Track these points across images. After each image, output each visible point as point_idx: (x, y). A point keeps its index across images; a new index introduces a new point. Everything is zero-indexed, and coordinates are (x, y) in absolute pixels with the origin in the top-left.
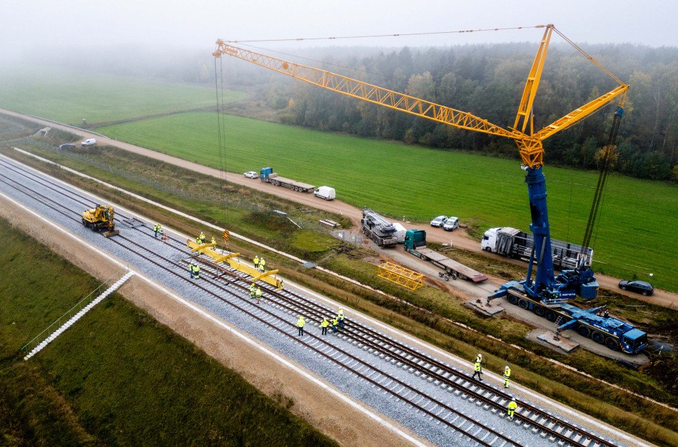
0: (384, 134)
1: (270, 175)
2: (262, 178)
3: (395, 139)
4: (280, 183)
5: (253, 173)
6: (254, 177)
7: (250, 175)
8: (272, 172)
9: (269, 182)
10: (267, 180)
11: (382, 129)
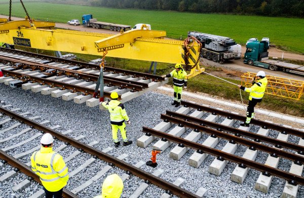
0: (163, 7)
1: (91, 20)
2: (84, 24)
3: (171, 10)
4: (100, 25)
5: (75, 20)
6: (77, 23)
7: (72, 23)
8: (92, 18)
9: (90, 27)
10: (88, 25)
11: (161, 4)
